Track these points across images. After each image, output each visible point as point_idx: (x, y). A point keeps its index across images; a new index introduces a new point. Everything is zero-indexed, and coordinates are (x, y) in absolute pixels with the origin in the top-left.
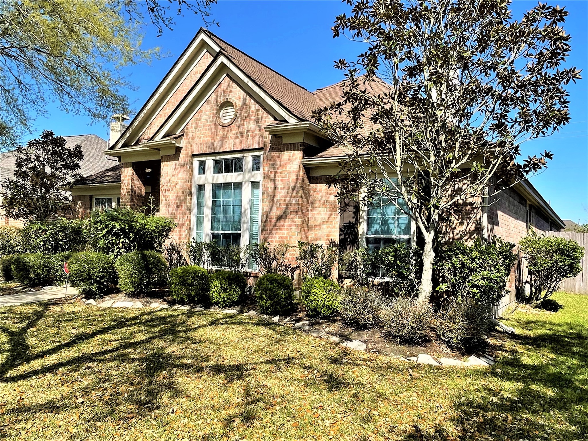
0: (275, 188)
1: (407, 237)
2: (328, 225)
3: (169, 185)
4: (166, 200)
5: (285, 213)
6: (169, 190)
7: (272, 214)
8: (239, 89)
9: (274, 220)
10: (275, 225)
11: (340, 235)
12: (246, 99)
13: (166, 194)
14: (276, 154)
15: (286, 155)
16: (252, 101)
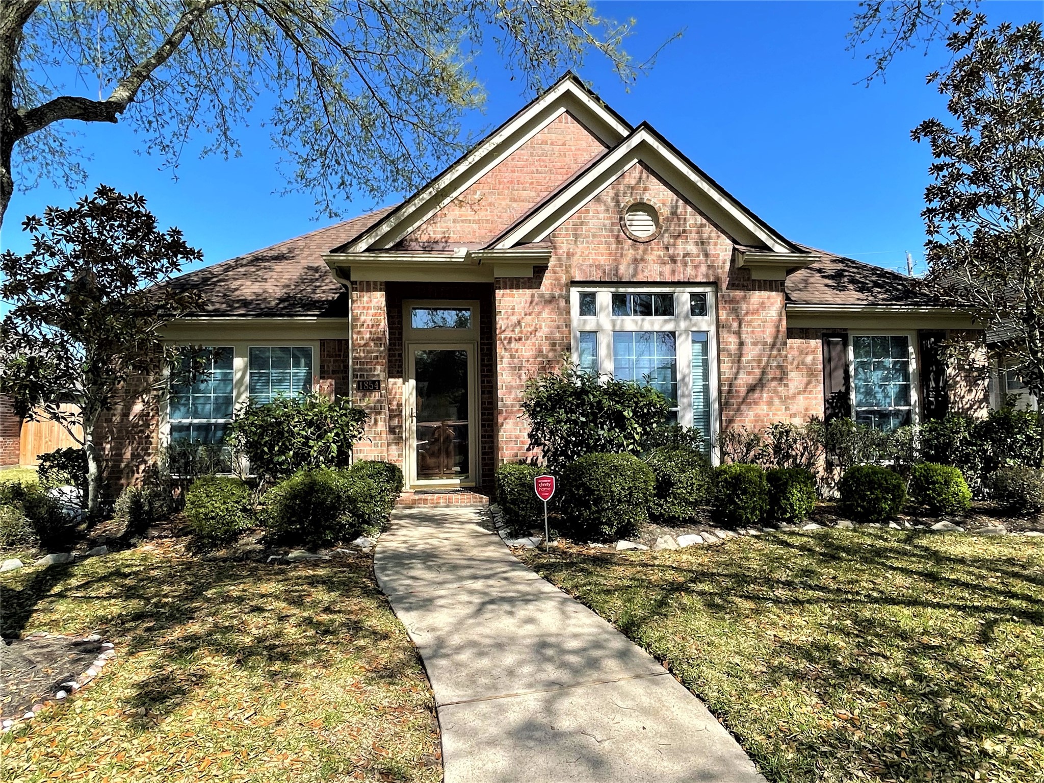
0: (741, 344)
1: (907, 408)
2: (806, 395)
3: (517, 330)
4: (512, 357)
5: (761, 380)
6: (520, 339)
7: (739, 381)
8: (662, 187)
9: (743, 390)
10: (745, 398)
11: (826, 409)
12: (677, 207)
13: (512, 345)
14: (739, 294)
15: (757, 297)
16: (689, 209)
